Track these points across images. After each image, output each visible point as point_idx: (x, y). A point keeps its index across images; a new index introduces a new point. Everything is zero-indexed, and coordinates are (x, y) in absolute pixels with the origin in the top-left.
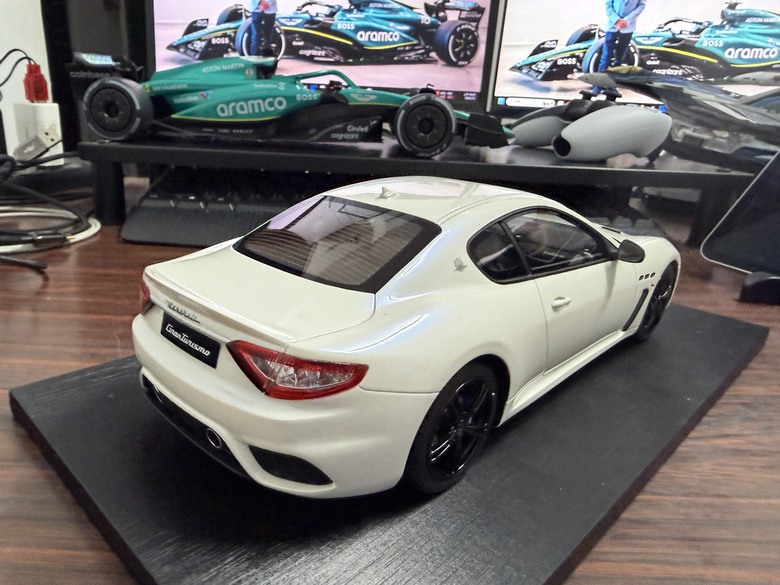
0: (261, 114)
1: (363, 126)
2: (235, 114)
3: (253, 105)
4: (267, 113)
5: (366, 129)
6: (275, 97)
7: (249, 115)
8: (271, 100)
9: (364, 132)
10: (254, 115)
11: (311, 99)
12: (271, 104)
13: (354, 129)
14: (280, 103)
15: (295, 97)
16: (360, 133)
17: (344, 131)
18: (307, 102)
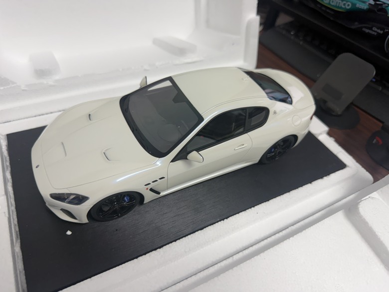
0: (338, 7)
1: (381, 30)
2: (329, 4)
3: (337, 2)
4: (341, 8)
5: (382, 32)
6: (347, 2)
7: (333, 6)
8: (345, 2)
9: (380, 33)
10: (336, 6)
11: (363, 8)
12: (344, 4)
13: (376, 30)
14: (348, 5)
15: (356, 5)
16: (377, 32)
17: (371, 29)
18: (361, 9)
